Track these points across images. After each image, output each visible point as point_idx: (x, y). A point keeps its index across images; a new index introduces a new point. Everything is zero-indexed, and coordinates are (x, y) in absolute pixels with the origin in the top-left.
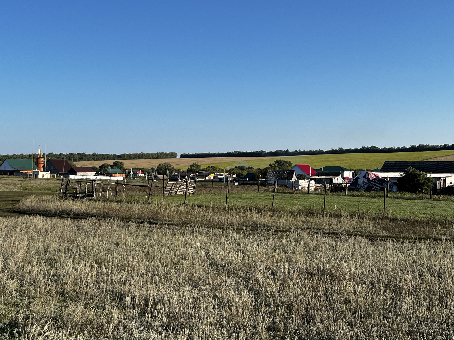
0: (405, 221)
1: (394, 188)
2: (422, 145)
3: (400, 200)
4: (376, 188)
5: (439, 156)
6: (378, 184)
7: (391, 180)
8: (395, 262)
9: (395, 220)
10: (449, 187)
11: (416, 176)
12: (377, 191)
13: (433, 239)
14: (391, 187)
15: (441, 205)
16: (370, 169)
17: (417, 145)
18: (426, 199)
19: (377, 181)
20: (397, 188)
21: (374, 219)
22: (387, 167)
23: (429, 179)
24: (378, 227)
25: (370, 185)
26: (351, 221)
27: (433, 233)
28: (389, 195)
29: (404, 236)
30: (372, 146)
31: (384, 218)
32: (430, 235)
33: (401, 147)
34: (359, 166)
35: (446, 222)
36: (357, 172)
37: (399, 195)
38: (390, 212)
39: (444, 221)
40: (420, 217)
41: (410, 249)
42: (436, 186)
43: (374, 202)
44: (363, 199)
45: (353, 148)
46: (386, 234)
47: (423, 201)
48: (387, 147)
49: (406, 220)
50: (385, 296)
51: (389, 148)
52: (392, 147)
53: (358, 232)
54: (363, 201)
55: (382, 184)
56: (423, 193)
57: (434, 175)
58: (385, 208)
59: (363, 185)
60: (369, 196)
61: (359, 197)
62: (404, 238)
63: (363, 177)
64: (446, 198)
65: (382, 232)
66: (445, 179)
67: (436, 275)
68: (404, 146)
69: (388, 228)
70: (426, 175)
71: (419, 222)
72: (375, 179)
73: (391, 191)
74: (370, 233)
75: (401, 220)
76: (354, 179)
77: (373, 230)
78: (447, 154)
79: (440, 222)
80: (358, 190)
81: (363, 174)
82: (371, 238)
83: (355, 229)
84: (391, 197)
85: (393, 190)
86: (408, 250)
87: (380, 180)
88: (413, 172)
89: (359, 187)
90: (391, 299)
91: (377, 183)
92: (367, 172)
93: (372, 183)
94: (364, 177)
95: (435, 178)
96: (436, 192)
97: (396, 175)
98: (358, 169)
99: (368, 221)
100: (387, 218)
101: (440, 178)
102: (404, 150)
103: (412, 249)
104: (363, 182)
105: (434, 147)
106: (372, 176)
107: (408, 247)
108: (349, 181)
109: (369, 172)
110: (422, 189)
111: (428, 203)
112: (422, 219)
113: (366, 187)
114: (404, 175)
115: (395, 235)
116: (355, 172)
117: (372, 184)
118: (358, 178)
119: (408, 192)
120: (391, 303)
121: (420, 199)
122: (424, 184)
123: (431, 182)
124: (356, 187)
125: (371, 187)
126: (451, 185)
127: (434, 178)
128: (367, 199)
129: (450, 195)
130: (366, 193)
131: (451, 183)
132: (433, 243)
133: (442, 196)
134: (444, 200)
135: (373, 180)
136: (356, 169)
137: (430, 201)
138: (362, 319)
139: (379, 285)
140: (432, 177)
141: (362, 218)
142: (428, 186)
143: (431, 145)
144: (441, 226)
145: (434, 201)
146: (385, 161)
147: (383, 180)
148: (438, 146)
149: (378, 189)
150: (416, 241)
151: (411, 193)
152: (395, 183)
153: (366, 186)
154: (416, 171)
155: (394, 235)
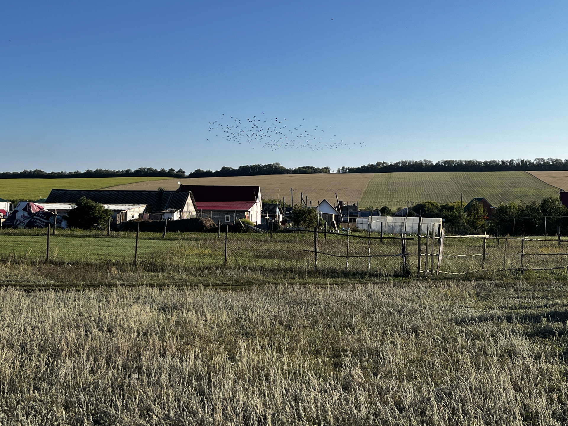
0: (73, 264)
1: (64, 224)
2: (100, 170)
3: (70, 239)
4: (40, 224)
5: (121, 183)
6: (43, 218)
7: (60, 213)
8: (56, 316)
9: (61, 263)
10: (130, 221)
11: (91, 208)
12: (41, 227)
13: (106, 285)
14: (59, 222)
15: (120, 243)
16: (33, 199)
17: (94, 170)
18: (102, 236)
19: (41, 215)
20: (67, 223)
21: (33, 263)
22: (55, 197)
23: (106, 212)
24: (38, 274)
25: (32, 220)
26: (3, 267)
27: (107, 278)
28: (56, 232)
29: (71, 283)
30: (37, 170)
31: (47, 261)
32: (104, 280)
33: (73, 172)
34: (18, 195)
35: (123, 264)
36: (15, 203)
37: (69, 232)
38: (55, 254)
39: (122, 263)
40: (93, 259)
41: (77, 299)
42: (115, 220)
43: (37, 242)
44: (22, 238)
45: (11, 172)
46: (48, 282)
47: (98, 239)
48: (56, 172)
49: (76, 264)
50: (39, 361)
51: (59, 173)
52: (62, 172)
53: (11, 281)
54: (21, 241)
55: (47, 219)
56: (99, 229)
57: (113, 207)
58: (49, 249)
59: (22, 219)
60: (30, 235)
61: (17, 235)
62: (71, 286)
63: (23, 210)
64: (127, 235)
65: (44, 279)
66: (125, 211)
67: (105, 330)
68: (77, 171)
69: (51, 274)
70: (103, 207)
71: (92, 265)
72: (38, 212)
73: (60, 227)
74: (27, 282)
75: (68, 264)
76: (12, 212)
77: (32, 278)
78: (130, 181)
79: (117, 264)
80: (16, 227)
81: (23, 205)
82: (28, 289)
83: (7, 277)
84: (59, 235)
85: (62, 226)
86: (75, 300)
87: (45, 213)
88: (87, 203)
89: (18, 223)
90: (46, 364)
91: (41, 217)
92: (29, 204)
93: (35, 217)
94: (25, 209)
95: (115, 211)
96: (115, 227)
97: (66, 207)
98: (18, 199)
99: (26, 267)
100: (52, 262)
101: (120, 211)
102: (77, 175)
103: (79, 299)
104: (23, 216)
105: (115, 173)
106: (35, 208)
107: (75, 297)
108: (5, 214)
109: (31, 204)
110: (99, 224)
111: (105, 241)
112: (95, 262)
113: (27, 223)
114: (76, 207)
115: (61, 282)
116: (13, 203)
117: (35, 219)
118: (16, 212)
119: (81, 229)
120: (47, 369)
121: (95, 236)
122: (100, 218)
123: (109, 215)
124: (13, 223)
125: (34, 222)
126: (132, 219)
127: (113, 210)
128: (28, 239)
129: (132, 231)
130: (26, 231)
131: (133, 217)
132: (105, 290)
133: (121, 233)
134: (124, 237)
135: (36, 213)
136: (15, 199)
137: (107, 239)
138: (5, 395)
139: (32, 348)
140: (111, 210)
141: (18, 263)
142: (105, 221)
143: (111, 170)
144: (117, 269)
145: (112, 239)
146: (53, 190)
147: (49, 214)
148: (119, 171)
149: (43, 225)
150: (85, 288)
151: (84, 229)
152: (64, 218)
153: (27, 221)
154: (91, 202)
155: (59, 283)
